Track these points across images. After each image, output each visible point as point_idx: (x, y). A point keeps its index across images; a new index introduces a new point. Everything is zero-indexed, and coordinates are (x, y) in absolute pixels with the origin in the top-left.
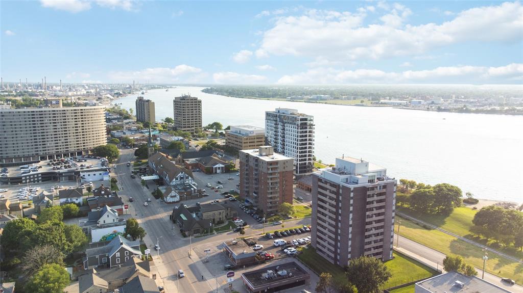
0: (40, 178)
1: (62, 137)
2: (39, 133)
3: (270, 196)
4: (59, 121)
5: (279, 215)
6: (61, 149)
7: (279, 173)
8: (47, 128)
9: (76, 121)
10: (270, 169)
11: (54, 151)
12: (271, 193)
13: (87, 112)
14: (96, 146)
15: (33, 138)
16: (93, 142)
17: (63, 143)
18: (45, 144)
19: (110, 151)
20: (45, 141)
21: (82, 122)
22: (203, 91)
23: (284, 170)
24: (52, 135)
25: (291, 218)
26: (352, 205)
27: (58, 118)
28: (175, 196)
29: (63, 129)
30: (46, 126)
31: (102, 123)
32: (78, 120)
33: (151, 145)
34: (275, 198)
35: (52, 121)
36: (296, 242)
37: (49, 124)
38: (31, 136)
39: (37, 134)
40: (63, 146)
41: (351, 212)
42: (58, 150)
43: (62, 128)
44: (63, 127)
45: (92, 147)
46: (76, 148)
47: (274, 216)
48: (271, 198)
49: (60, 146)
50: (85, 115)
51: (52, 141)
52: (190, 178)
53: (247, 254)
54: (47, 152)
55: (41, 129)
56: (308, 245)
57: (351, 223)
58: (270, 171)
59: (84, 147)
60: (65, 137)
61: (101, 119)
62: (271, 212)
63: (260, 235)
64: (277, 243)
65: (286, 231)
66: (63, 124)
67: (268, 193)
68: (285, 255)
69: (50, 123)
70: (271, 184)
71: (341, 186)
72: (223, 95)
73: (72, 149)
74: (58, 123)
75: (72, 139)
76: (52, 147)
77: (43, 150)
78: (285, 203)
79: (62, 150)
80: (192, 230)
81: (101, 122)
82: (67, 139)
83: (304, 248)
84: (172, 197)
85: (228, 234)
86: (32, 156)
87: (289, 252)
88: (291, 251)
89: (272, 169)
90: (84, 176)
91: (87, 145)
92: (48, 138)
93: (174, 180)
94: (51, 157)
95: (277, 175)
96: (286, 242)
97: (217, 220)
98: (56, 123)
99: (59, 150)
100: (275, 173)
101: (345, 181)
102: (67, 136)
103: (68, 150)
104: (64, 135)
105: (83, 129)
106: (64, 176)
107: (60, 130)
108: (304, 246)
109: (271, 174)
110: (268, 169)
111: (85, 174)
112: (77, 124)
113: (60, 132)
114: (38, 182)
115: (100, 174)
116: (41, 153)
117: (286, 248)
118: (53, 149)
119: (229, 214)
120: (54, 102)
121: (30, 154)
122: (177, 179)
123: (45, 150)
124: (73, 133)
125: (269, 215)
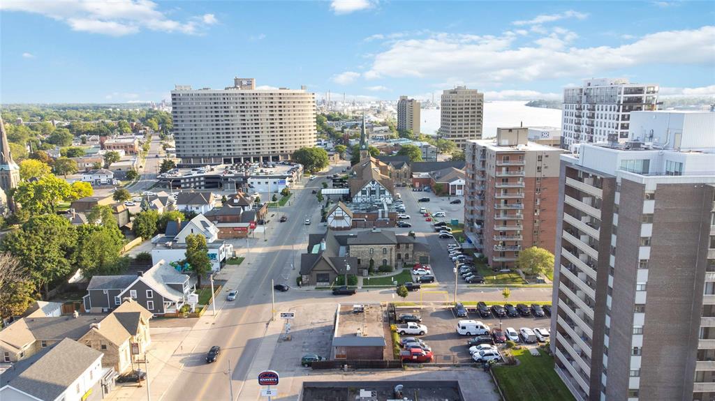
0: (202, 183)
1: (253, 132)
2: (223, 125)
3: (502, 228)
4: (249, 109)
5: (517, 273)
6: (250, 149)
7: (525, 179)
8: (232, 118)
9: (272, 111)
10: (504, 169)
11: (241, 152)
12: (505, 223)
13: (288, 98)
14: (298, 149)
15: (215, 131)
16: (296, 143)
17: (253, 141)
18: (230, 141)
19: (312, 155)
20: (229, 137)
21: (280, 113)
22: (527, 105)
23: (538, 175)
24: (238, 129)
25: (543, 282)
26: (647, 242)
27: (248, 105)
28: (342, 218)
29: (254, 122)
30: (232, 116)
31: (310, 116)
32: (274, 109)
33: (364, 147)
34: (513, 233)
35: (239, 109)
36: (513, 334)
37: (236, 114)
38: (213, 129)
39: (220, 127)
40: (253, 145)
41: (644, 264)
42: (246, 151)
43: (252, 120)
44: (253, 117)
45: (293, 150)
46: (271, 150)
47: (508, 273)
48: (503, 234)
49: (249, 145)
50: (284, 103)
51: (239, 137)
52: (387, 193)
53: (366, 338)
54: (232, 152)
55: (226, 120)
56: (542, 347)
57: (641, 298)
58: (504, 174)
59: (282, 150)
60: (256, 132)
61: (308, 110)
62: (503, 263)
63: (445, 304)
64: (464, 328)
65: (508, 307)
66: (253, 113)
67: (498, 222)
68: (465, 358)
69: (237, 112)
70: (506, 202)
71: (619, 180)
72: (555, 108)
73: (265, 150)
74: (247, 111)
75: (265, 137)
76: (239, 145)
77: (228, 150)
78: (535, 248)
79: (251, 151)
80: (314, 274)
81: (307, 114)
82: (259, 136)
83: (527, 352)
84: (336, 218)
85: (380, 293)
86: (214, 157)
87: (477, 356)
88: (481, 354)
89: (508, 169)
90: (252, 183)
91: (286, 147)
92: (233, 133)
93: (360, 194)
94: (237, 160)
95: (521, 184)
96: (488, 328)
97: (378, 263)
98: (244, 111)
99: (248, 151)
100: (516, 179)
101: (640, 169)
102: (258, 132)
103: (259, 153)
104: (254, 130)
105: (281, 123)
106: (229, 182)
107: (250, 122)
108: (529, 347)
109: (505, 180)
110: (499, 168)
111: (255, 181)
112: (273, 115)
113: (250, 125)
114: (200, 188)
115: (275, 183)
116: (225, 153)
117: (477, 344)
118: (239, 149)
119: (410, 256)
120: (245, 83)
121: (212, 153)
122: (364, 193)
123: (230, 150)
124: (268, 128)
125: (496, 269)
